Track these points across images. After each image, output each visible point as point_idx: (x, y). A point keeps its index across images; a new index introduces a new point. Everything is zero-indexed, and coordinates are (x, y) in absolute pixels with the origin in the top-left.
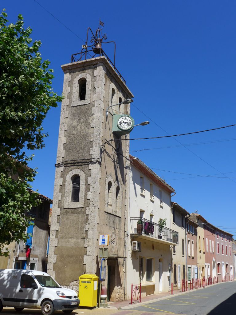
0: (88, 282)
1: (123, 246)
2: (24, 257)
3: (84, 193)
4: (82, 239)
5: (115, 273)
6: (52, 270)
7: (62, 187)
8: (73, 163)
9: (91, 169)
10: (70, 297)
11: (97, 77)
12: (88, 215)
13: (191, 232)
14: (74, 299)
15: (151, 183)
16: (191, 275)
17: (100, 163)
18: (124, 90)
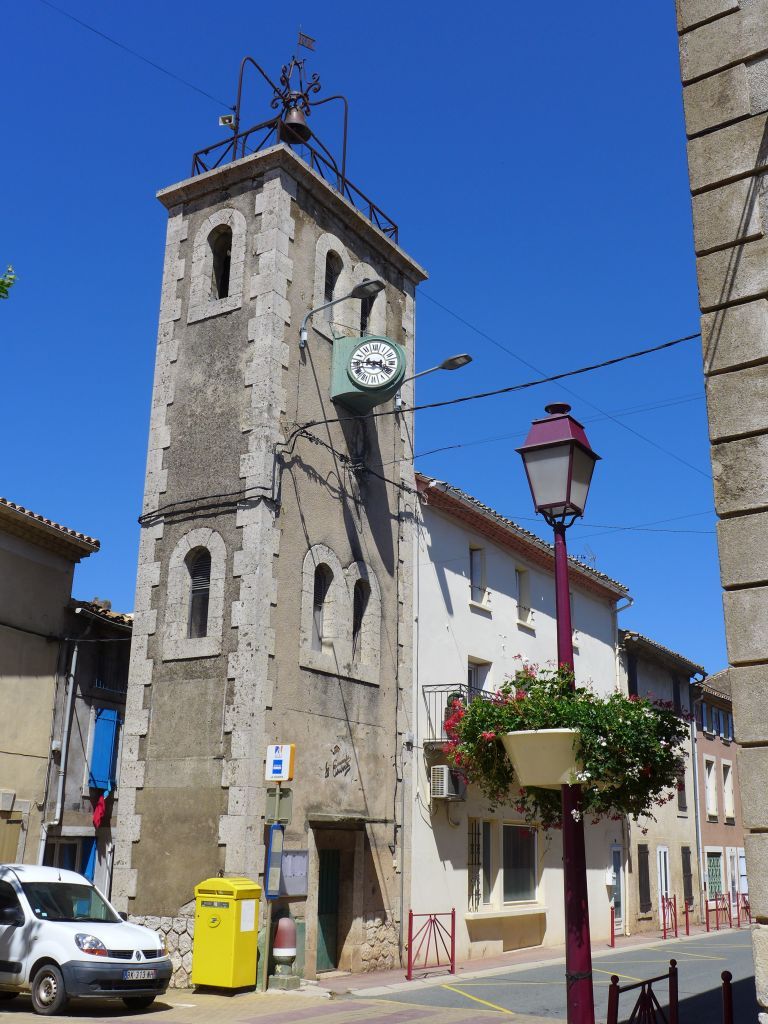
0: (221, 905)
1: (391, 782)
2: (88, 825)
3: (221, 605)
4: (215, 761)
5: (356, 874)
6: (129, 865)
7: (159, 589)
8: (192, 510)
9: (242, 527)
10: (127, 954)
11: (263, 216)
12: (233, 679)
13: (718, 734)
14: (143, 959)
15: (522, 568)
16: (723, 882)
17: (274, 505)
18: (384, 257)
